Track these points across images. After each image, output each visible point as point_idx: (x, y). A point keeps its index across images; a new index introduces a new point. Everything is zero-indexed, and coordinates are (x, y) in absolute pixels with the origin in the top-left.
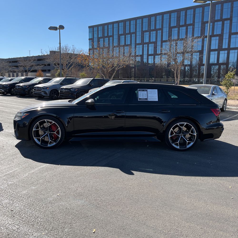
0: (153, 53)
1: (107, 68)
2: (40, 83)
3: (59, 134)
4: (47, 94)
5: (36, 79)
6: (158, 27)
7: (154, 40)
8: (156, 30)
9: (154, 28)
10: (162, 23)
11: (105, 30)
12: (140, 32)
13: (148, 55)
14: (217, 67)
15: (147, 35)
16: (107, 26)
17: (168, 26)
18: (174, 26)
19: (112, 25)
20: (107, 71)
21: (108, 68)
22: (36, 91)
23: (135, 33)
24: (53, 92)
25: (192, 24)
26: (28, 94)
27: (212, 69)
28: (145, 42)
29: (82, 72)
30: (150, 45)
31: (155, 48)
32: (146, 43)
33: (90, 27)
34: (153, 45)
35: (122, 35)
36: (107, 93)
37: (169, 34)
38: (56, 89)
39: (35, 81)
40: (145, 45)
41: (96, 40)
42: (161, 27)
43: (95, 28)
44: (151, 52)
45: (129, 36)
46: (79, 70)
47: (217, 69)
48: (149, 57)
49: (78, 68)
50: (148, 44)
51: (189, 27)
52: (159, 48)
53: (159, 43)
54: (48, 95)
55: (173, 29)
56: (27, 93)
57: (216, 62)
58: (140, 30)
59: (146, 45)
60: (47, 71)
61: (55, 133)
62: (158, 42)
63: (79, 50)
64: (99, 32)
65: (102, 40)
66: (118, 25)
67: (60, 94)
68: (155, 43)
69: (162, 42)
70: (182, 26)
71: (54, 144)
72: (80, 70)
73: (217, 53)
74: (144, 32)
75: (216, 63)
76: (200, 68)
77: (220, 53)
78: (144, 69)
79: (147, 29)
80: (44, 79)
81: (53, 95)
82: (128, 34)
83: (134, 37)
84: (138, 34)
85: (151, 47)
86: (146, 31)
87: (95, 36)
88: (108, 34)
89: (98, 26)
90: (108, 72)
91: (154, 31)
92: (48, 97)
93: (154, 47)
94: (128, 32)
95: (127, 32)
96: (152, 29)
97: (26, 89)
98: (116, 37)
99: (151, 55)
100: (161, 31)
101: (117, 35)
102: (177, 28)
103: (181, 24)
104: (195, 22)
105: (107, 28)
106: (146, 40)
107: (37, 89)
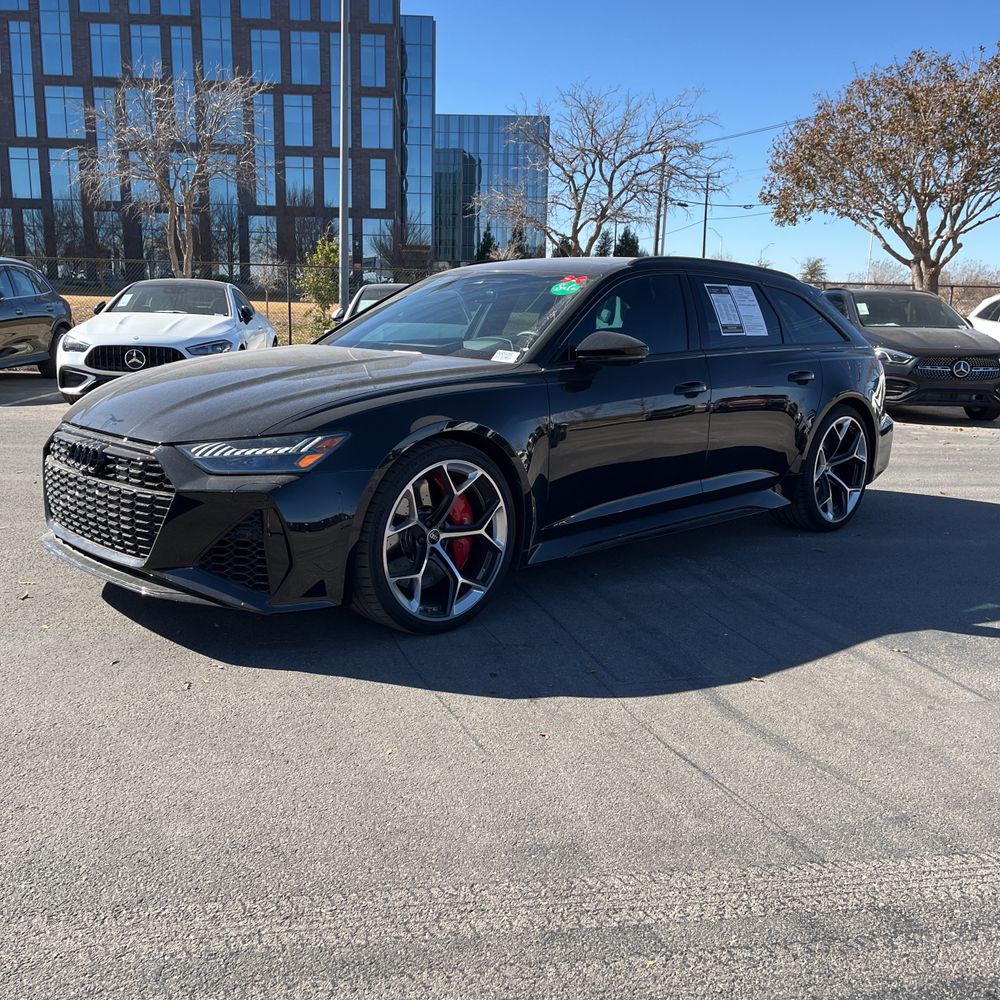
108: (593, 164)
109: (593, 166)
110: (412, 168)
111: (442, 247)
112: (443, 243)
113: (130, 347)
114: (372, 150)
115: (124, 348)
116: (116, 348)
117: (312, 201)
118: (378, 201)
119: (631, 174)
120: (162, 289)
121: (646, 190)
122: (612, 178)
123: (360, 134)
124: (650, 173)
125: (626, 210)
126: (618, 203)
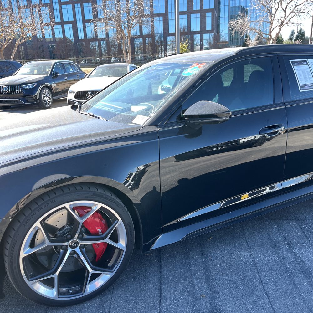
57: (138, 34)
108: (278, 3)
109: (278, 4)
110: (222, 14)
111: (233, 41)
112: (233, 40)
113: (88, 91)
114: (207, 10)
115: (86, 92)
116: (84, 92)
117: (186, 30)
118: (209, 27)
119: (294, 6)
120: (106, 68)
121: (300, 12)
122: (286, 9)
123: (203, 4)
124: (302, 5)
125: (292, 21)
126: (288, 19)
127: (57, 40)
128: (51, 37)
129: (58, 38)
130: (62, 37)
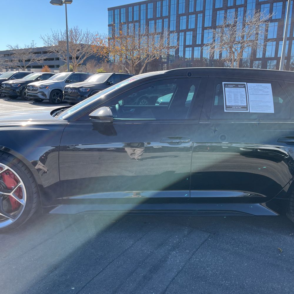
0: (191, 44)
1: (133, 59)
2: (37, 80)
3: (21, 197)
4: (46, 97)
5: (32, 75)
6: (198, 9)
7: (193, 26)
8: (196, 13)
9: (193, 11)
10: (204, 3)
11: (129, 13)
12: (175, 16)
13: (185, 46)
14: (275, 62)
15: (183, 19)
16: (131, 7)
17: (211, 7)
18: (219, 7)
19: (138, 6)
20: (133, 64)
21: (135, 60)
22: (30, 91)
23: (169, 17)
24: (55, 93)
25: (244, 5)
26: (20, 96)
27: (268, 64)
28: (181, 29)
29: (100, 69)
30: (188, 33)
31: (195, 37)
32: (182, 31)
33: (109, 9)
34: (192, 33)
35: (151, 19)
36: (134, 95)
37: (212, 18)
38: (59, 88)
39: (31, 77)
40: (180, 34)
41: (117, 26)
42: (202, 9)
43: (116, 11)
44: (189, 42)
45: (161, 21)
46: (95, 66)
47: (275, 65)
48: (187, 49)
49: (95, 63)
50: (185, 31)
51: (239, 9)
52: (199, 37)
53: (199, 31)
54: (48, 97)
55: (218, 12)
56: (18, 94)
58: (175, 13)
59: (183, 33)
60: (55, 67)
61: (11, 194)
62: (198, 29)
63: (94, 35)
64: (122, 15)
65: (125, 27)
66: (147, 6)
67: (65, 96)
68: (194, 30)
69: (204, 28)
70: (231, 8)
71: (10, 221)
72: (97, 66)
73: (275, 44)
74: (180, 15)
75: (274, 57)
76: (253, 64)
77: (279, 44)
78: (179, 65)
79: (184, 12)
80: (44, 75)
81: (54, 97)
82: (158, 18)
83: (167, 22)
84: (172, 19)
85: (189, 36)
86: (183, 15)
87: (117, 21)
88: (133, 19)
89: (120, 8)
90: (135, 65)
91: (193, 14)
92: (48, 101)
93: (193, 36)
94: (160, 16)
95: (158, 15)
96: (190, 11)
97: (16, 88)
98: (143, 22)
99: (189, 46)
100: (202, 14)
101: (145, 20)
102: (223, 10)
103: (229, 5)
104: (248, 3)
105: (131, 11)
106: (183, 27)
107: (31, 88)
127: (194, 60)
128: (191, 57)
129: (196, 58)
130: (199, 57)
